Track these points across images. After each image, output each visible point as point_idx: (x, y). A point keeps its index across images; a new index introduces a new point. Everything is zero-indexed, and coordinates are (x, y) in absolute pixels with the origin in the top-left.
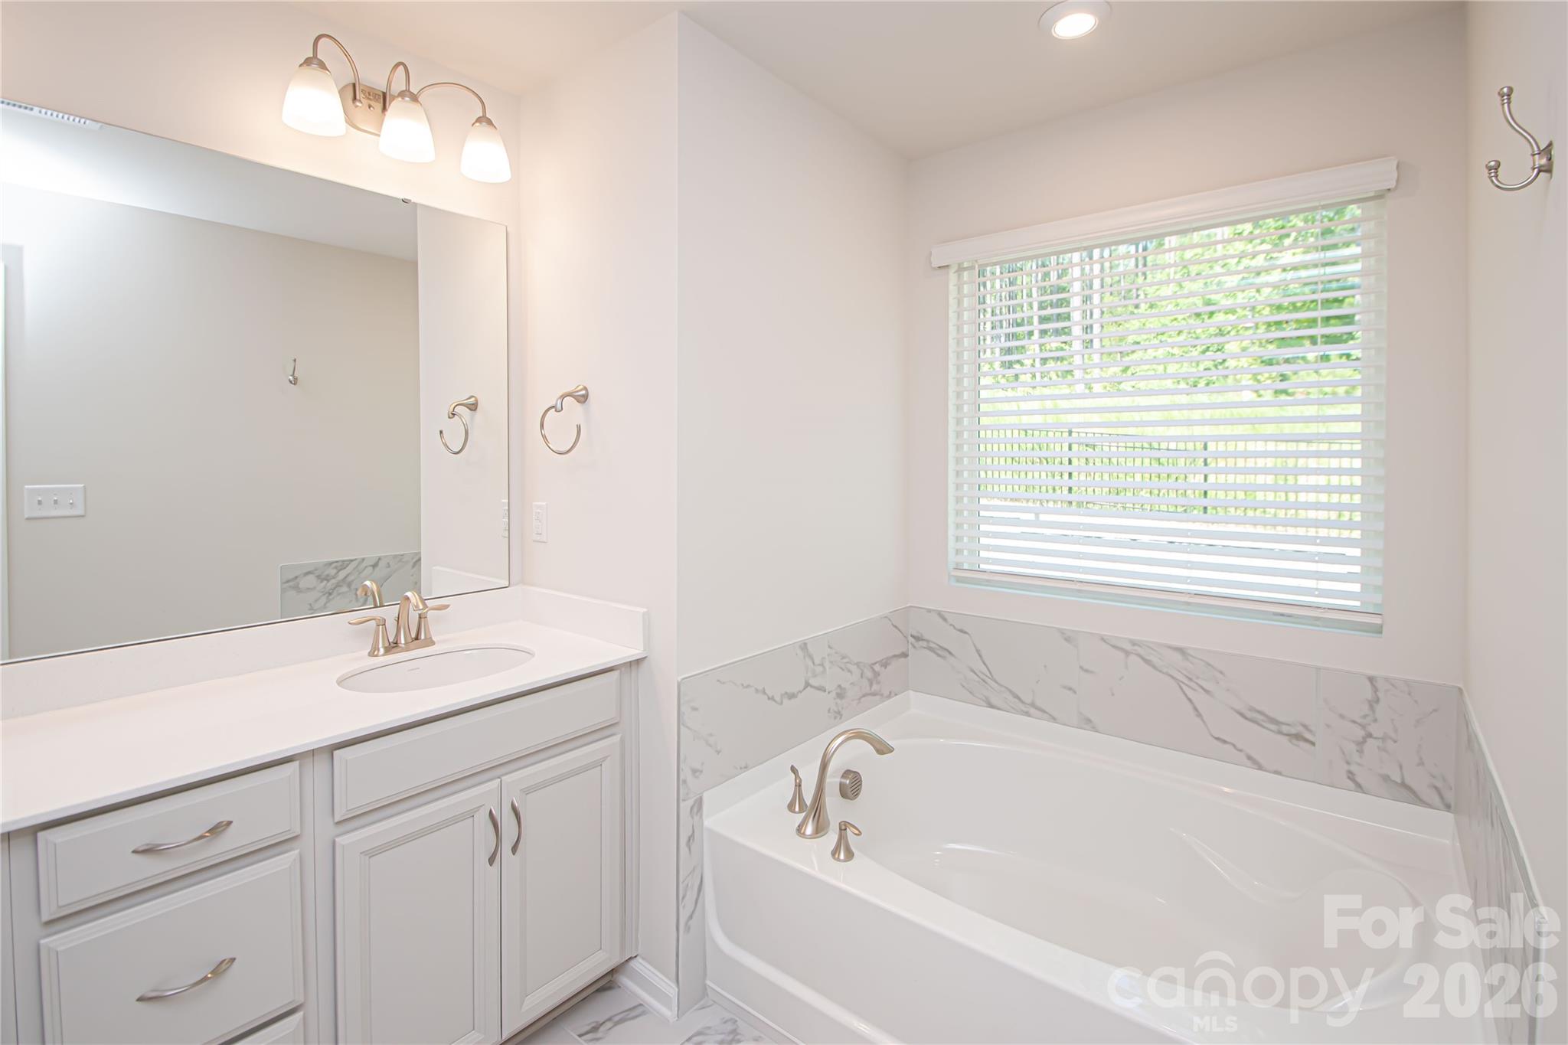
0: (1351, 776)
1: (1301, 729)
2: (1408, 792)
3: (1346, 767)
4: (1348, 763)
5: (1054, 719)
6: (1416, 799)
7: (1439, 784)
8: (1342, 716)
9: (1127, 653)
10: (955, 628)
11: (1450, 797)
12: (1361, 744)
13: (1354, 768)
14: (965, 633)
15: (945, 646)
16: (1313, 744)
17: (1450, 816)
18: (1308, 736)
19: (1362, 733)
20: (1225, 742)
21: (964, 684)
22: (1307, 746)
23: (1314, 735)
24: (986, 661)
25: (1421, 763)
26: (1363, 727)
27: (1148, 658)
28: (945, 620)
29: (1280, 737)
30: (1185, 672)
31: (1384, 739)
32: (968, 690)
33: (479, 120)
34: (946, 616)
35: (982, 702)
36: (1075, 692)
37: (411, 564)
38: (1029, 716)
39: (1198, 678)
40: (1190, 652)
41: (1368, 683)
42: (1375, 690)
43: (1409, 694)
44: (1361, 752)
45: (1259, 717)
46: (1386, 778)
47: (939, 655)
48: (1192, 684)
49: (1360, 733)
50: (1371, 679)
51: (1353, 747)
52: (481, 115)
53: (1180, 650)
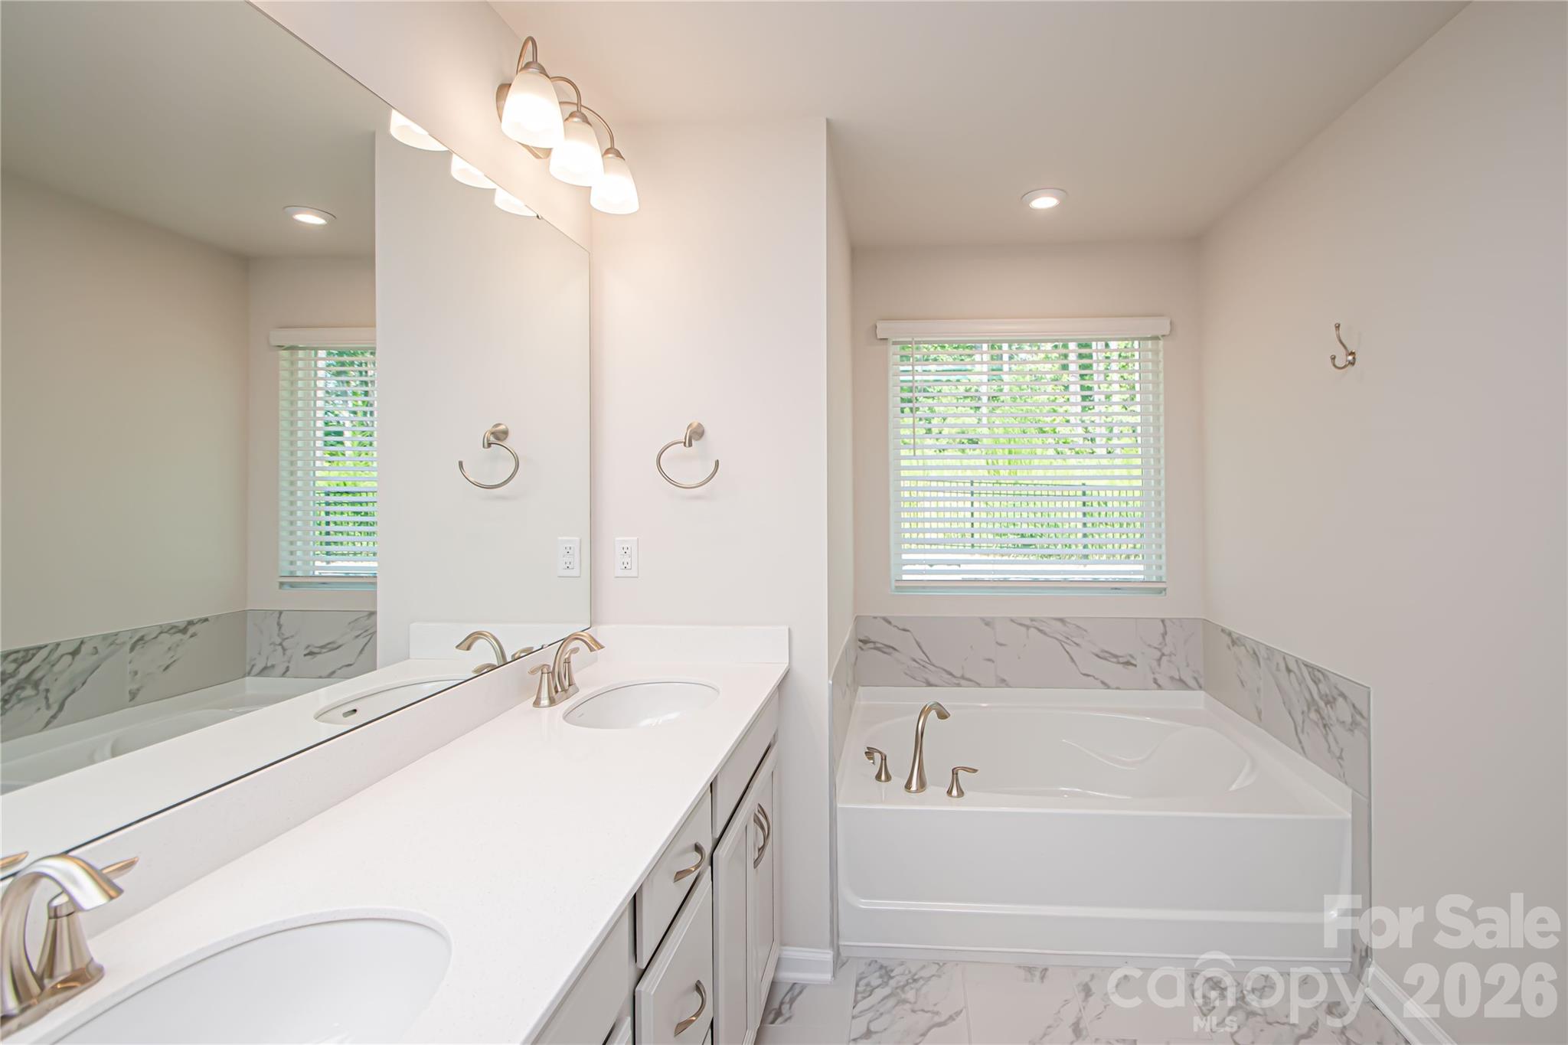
0: (1155, 681)
1: (1129, 658)
2: (1182, 684)
3: (1152, 676)
4: (1153, 673)
5: (979, 685)
6: (1187, 687)
7: (1196, 675)
8: (1149, 646)
9: (1028, 627)
10: (898, 628)
11: (1201, 681)
12: (1159, 660)
13: (1157, 676)
14: (908, 631)
15: (888, 644)
16: (1135, 666)
17: (1202, 693)
18: (1134, 662)
19: (1159, 654)
20: (1088, 675)
21: (908, 672)
22: (1133, 667)
23: (1135, 659)
24: (924, 650)
25: (1188, 666)
26: (1159, 650)
27: (1041, 628)
28: (890, 623)
29: (1119, 665)
30: (1064, 634)
31: (1170, 655)
32: (910, 676)
33: (607, 152)
34: (891, 620)
35: (922, 683)
36: (993, 662)
37: (128, 647)
38: (961, 686)
39: (1072, 636)
40: (1068, 620)
41: (1161, 623)
42: (1164, 626)
43: (1181, 626)
44: (1159, 665)
45: (1107, 655)
46: (1172, 678)
47: (885, 653)
48: (1069, 641)
49: (1158, 654)
50: (1163, 621)
51: (1155, 664)
52: (609, 147)
53: (1061, 620)
